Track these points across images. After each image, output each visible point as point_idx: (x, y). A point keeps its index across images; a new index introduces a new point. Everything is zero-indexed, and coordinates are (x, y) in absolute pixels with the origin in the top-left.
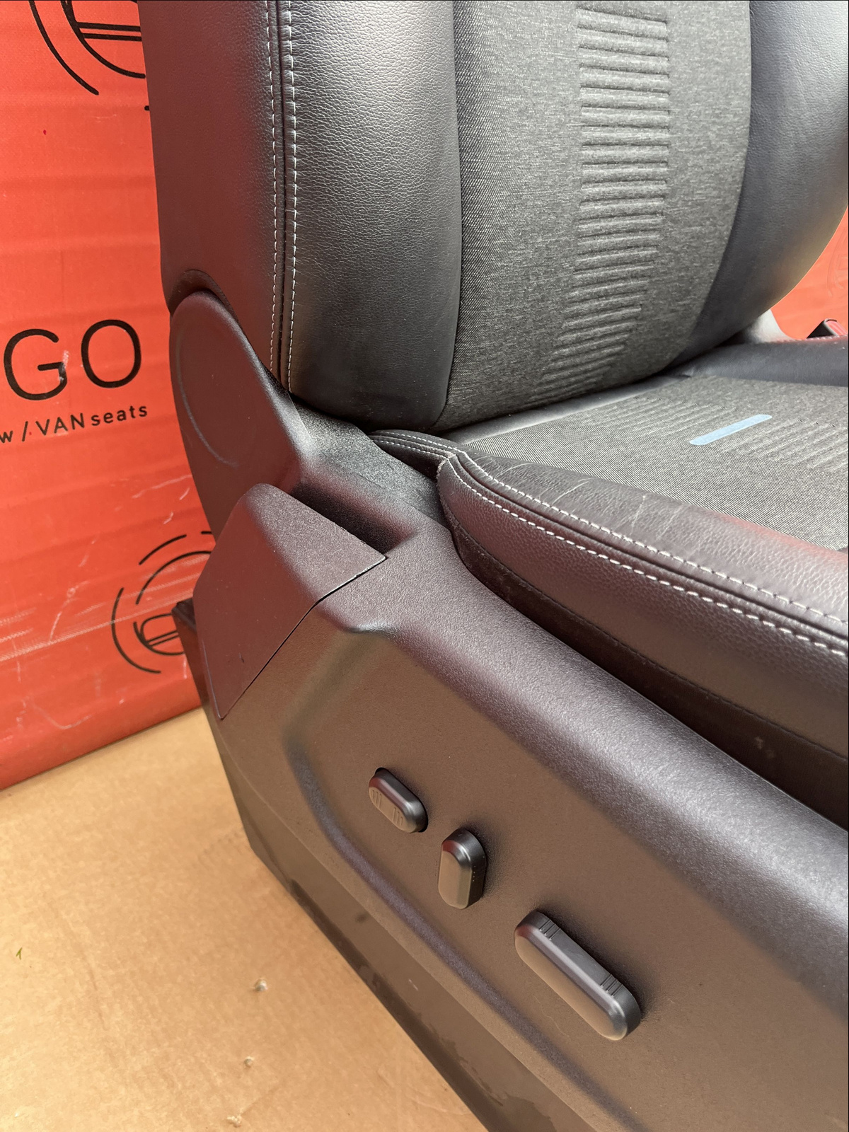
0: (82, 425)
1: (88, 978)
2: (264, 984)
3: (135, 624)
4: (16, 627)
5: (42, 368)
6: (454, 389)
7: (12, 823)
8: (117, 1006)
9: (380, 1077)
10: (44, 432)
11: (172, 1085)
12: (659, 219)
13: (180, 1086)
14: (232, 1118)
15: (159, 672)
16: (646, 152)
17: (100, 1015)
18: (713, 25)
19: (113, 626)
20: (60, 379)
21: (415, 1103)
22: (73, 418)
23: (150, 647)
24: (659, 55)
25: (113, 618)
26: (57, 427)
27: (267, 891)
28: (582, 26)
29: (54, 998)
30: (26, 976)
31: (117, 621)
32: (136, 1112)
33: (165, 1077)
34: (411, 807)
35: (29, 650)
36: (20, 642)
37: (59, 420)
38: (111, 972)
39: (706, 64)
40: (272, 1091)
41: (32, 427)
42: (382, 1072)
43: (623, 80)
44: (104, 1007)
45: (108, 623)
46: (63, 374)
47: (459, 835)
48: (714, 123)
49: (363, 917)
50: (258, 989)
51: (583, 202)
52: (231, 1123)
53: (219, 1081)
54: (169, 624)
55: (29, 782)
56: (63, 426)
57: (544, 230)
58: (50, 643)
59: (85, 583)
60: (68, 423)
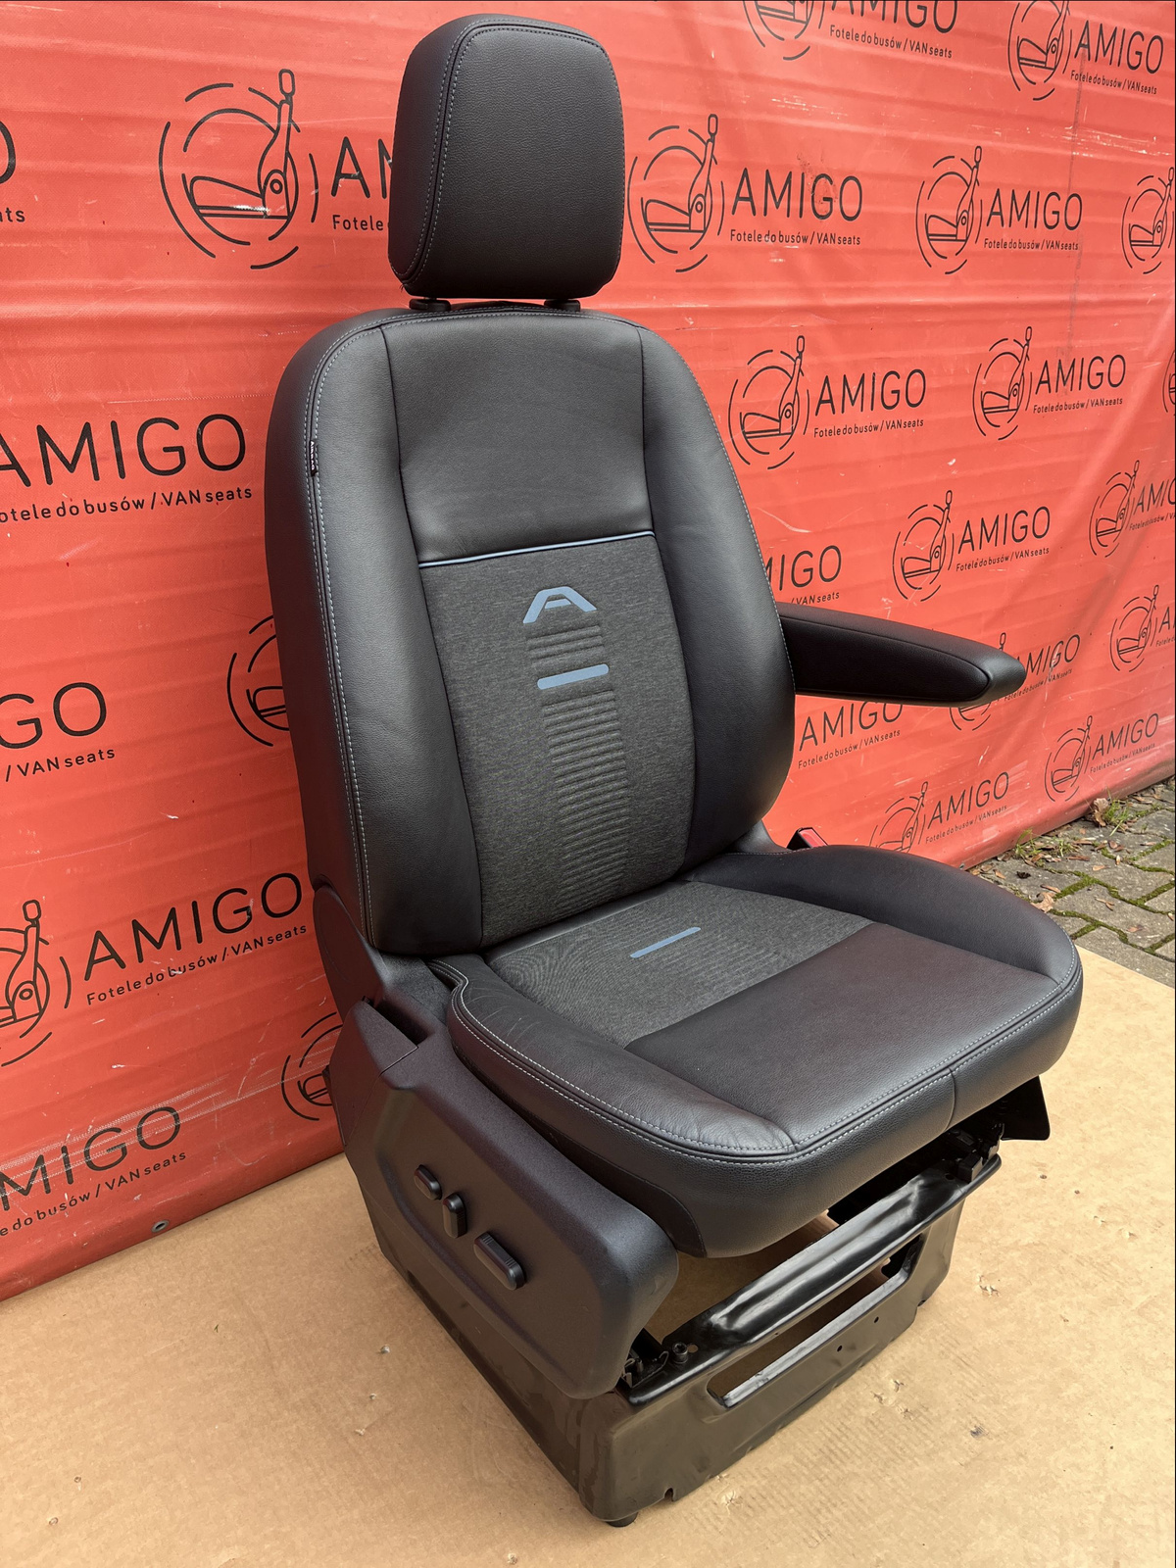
0: (261, 944)
1: (264, 1343)
2: (387, 1350)
3: (299, 1082)
4: (215, 1089)
5: (235, 912)
6: (485, 927)
7: (209, 1240)
8: (284, 1362)
9: (463, 1407)
10: (237, 953)
11: (319, 1411)
12: (626, 800)
13: (325, 1411)
14: (359, 1431)
15: (318, 1119)
16: (608, 766)
17: (272, 1368)
18: (650, 680)
19: (283, 1084)
20: (247, 917)
21: (485, 1423)
22: (255, 941)
23: (310, 1100)
24: (609, 710)
25: (283, 1079)
26: (245, 948)
27: (394, 1286)
28: (546, 716)
29: (241, 1357)
30: (221, 1343)
31: (285, 1081)
32: (294, 1426)
33: (315, 1406)
34: (433, 1185)
35: (224, 1105)
36: (217, 1100)
37: (247, 943)
38: (280, 1340)
39: (648, 704)
40: (387, 1415)
41: (230, 951)
42: (464, 1404)
43: (583, 733)
44: (275, 1363)
45: (279, 1083)
46: (250, 914)
47: (452, 1197)
48: (659, 736)
49: (465, 1305)
50: (383, 1352)
51: (560, 808)
52: (357, 1433)
53: (352, 1408)
54: (320, 1083)
55: (220, 1210)
56: (249, 947)
57: (532, 832)
58: (238, 1100)
59: (263, 1054)
60: (252, 945)
